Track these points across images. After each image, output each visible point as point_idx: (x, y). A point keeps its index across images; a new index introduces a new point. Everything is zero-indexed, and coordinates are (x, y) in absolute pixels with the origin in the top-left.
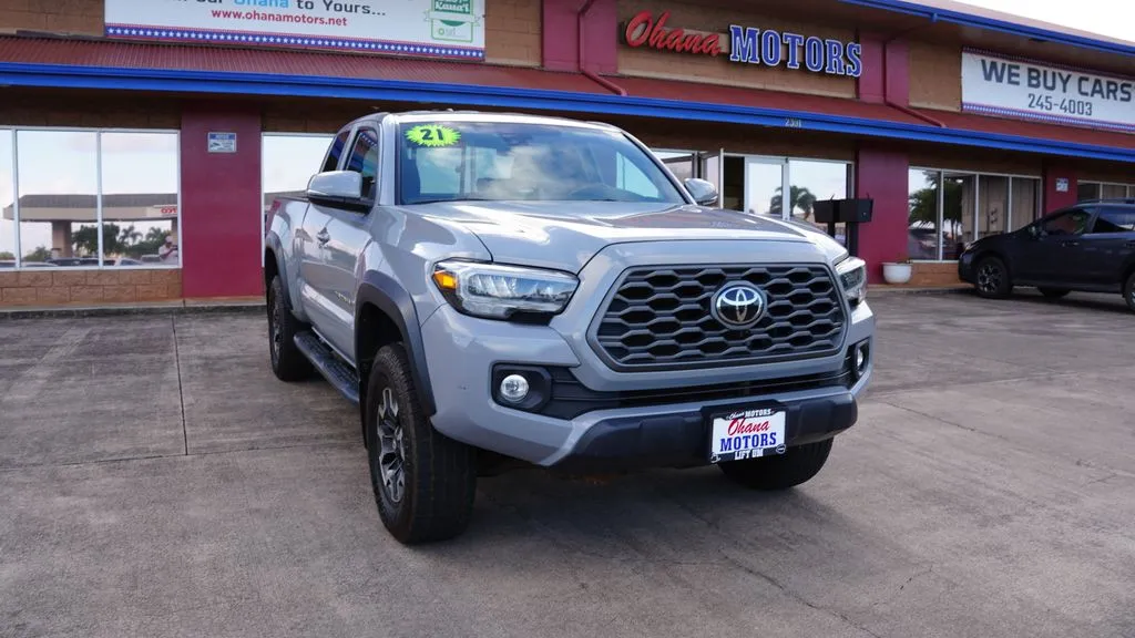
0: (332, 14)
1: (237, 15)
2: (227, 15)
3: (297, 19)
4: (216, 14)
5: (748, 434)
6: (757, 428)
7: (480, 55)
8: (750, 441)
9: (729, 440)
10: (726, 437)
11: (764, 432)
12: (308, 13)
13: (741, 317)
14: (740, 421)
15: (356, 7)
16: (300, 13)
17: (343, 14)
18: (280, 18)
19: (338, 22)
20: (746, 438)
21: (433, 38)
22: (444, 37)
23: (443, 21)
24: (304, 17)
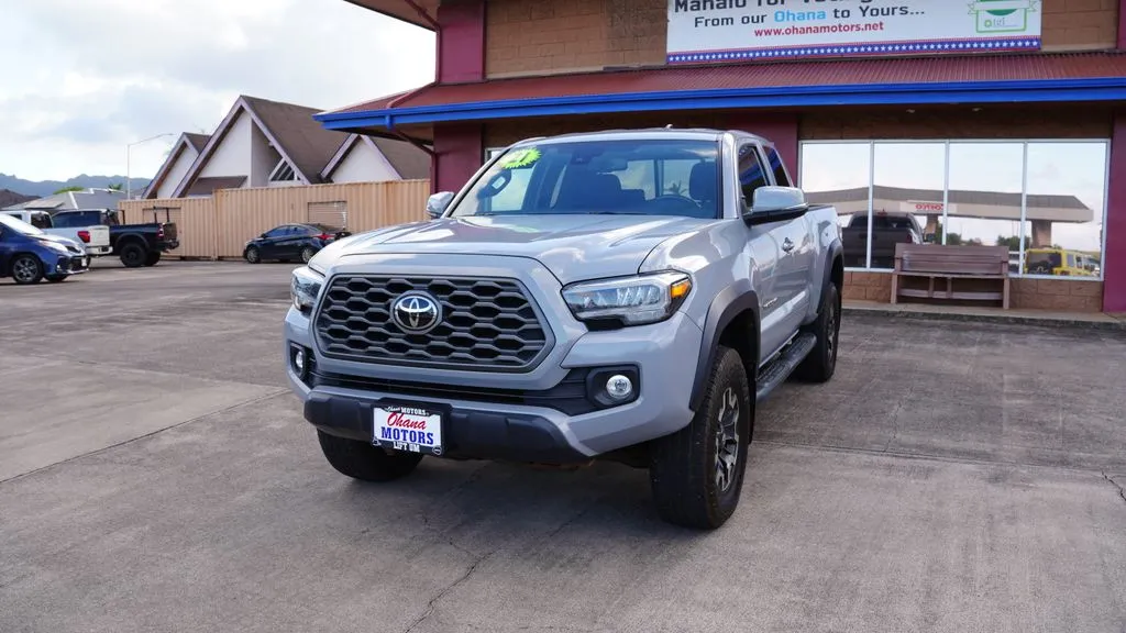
0: (869, 19)
1: (778, 32)
2: (768, 33)
3: (833, 29)
4: (758, 33)
5: (406, 428)
6: (414, 425)
7: (1035, 43)
8: (408, 435)
9: (389, 429)
10: (387, 426)
11: (421, 430)
12: (844, 22)
13: (414, 323)
14: (399, 415)
15: (893, 9)
16: (836, 22)
17: (880, 18)
18: (817, 30)
19: (874, 27)
20: (405, 431)
21: (978, 31)
22: (991, 28)
23: (989, 11)
24: (840, 26)
